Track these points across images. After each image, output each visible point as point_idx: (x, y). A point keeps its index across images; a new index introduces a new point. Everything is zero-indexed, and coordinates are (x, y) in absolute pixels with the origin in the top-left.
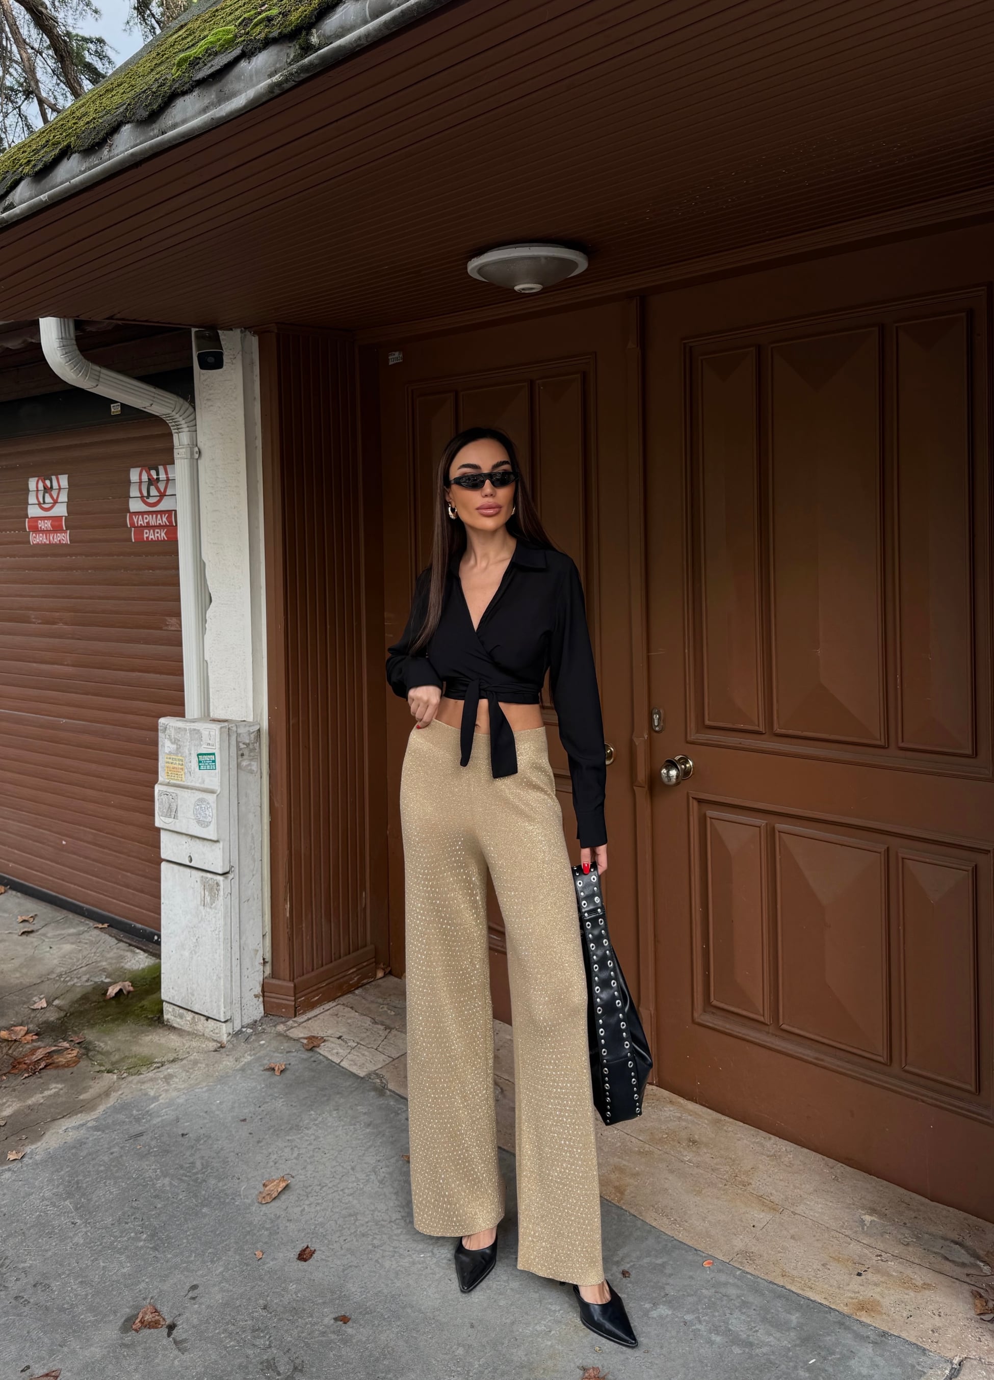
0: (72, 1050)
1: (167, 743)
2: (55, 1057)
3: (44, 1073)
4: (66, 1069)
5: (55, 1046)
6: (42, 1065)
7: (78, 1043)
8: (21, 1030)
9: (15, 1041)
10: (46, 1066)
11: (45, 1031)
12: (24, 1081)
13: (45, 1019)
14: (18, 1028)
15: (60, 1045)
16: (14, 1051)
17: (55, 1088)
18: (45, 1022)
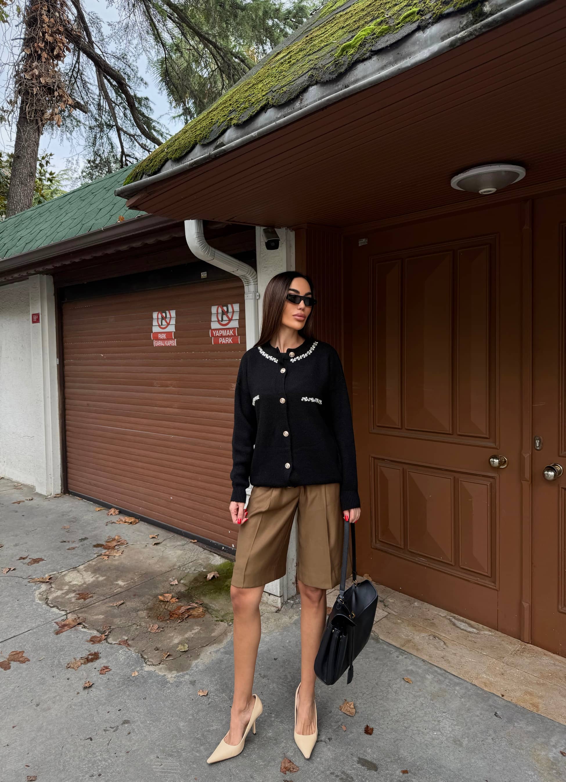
0: (199, 608)
2: (191, 611)
3: (188, 620)
4: (199, 619)
5: (189, 605)
6: (186, 616)
7: (201, 604)
8: (169, 596)
9: (167, 602)
10: (188, 616)
11: (180, 596)
12: (179, 624)
13: (179, 590)
14: (167, 595)
15: (191, 605)
16: (168, 607)
17: (197, 629)
18: (179, 592)
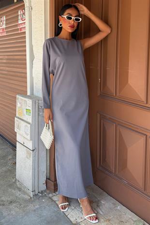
1: (18, 104)
